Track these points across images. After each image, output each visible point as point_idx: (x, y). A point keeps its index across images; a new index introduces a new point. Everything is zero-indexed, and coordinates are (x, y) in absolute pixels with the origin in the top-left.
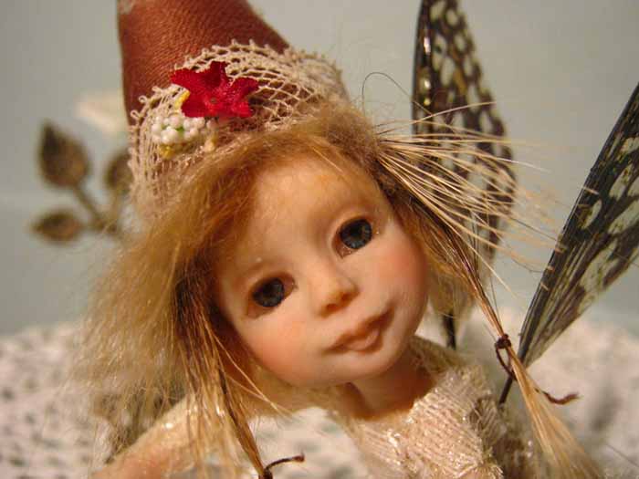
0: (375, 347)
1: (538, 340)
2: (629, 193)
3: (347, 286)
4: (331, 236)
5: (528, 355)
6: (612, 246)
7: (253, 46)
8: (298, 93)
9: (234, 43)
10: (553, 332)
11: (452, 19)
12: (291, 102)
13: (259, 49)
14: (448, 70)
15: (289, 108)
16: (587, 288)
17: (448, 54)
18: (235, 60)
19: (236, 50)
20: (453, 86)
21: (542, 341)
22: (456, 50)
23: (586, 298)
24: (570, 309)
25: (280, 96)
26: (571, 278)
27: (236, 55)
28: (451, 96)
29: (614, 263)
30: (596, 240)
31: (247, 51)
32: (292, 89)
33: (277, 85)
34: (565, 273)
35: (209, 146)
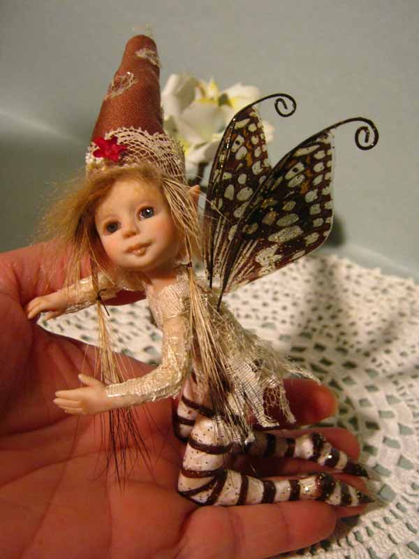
0: (143, 254)
1: (233, 280)
2: (278, 223)
3: (134, 229)
4: (136, 211)
5: (228, 286)
6: (275, 248)
7: (140, 130)
8: (145, 154)
9: (132, 128)
10: (243, 280)
11: (252, 128)
12: (140, 158)
13: (142, 132)
14: (242, 153)
15: (138, 160)
16: (262, 264)
17: (244, 145)
18: (129, 136)
19: (131, 131)
20: (244, 160)
21: (235, 282)
22: (251, 143)
23: (263, 269)
24: (251, 271)
25: (137, 154)
26: (248, 255)
27: (130, 133)
28: (241, 165)
29: (280, 257)
30: (260, 242)
31: (136, 132)
32: (143, 152)
33: (137, 150)
34: (242, 252)
35: (103, 169)
